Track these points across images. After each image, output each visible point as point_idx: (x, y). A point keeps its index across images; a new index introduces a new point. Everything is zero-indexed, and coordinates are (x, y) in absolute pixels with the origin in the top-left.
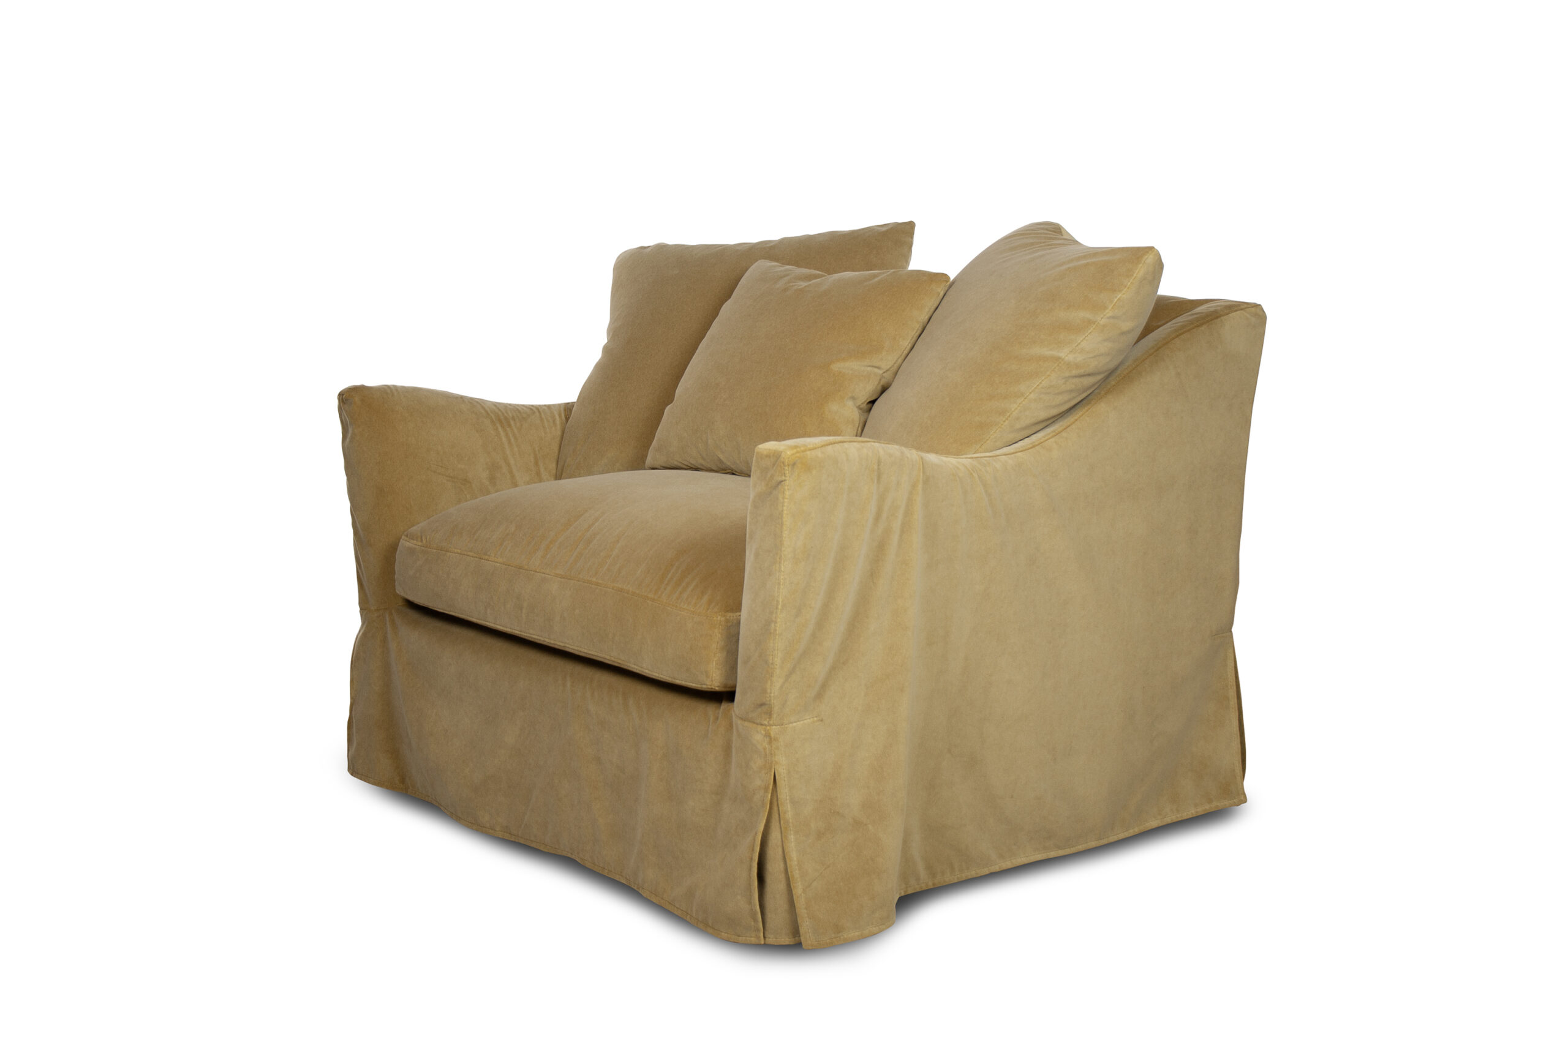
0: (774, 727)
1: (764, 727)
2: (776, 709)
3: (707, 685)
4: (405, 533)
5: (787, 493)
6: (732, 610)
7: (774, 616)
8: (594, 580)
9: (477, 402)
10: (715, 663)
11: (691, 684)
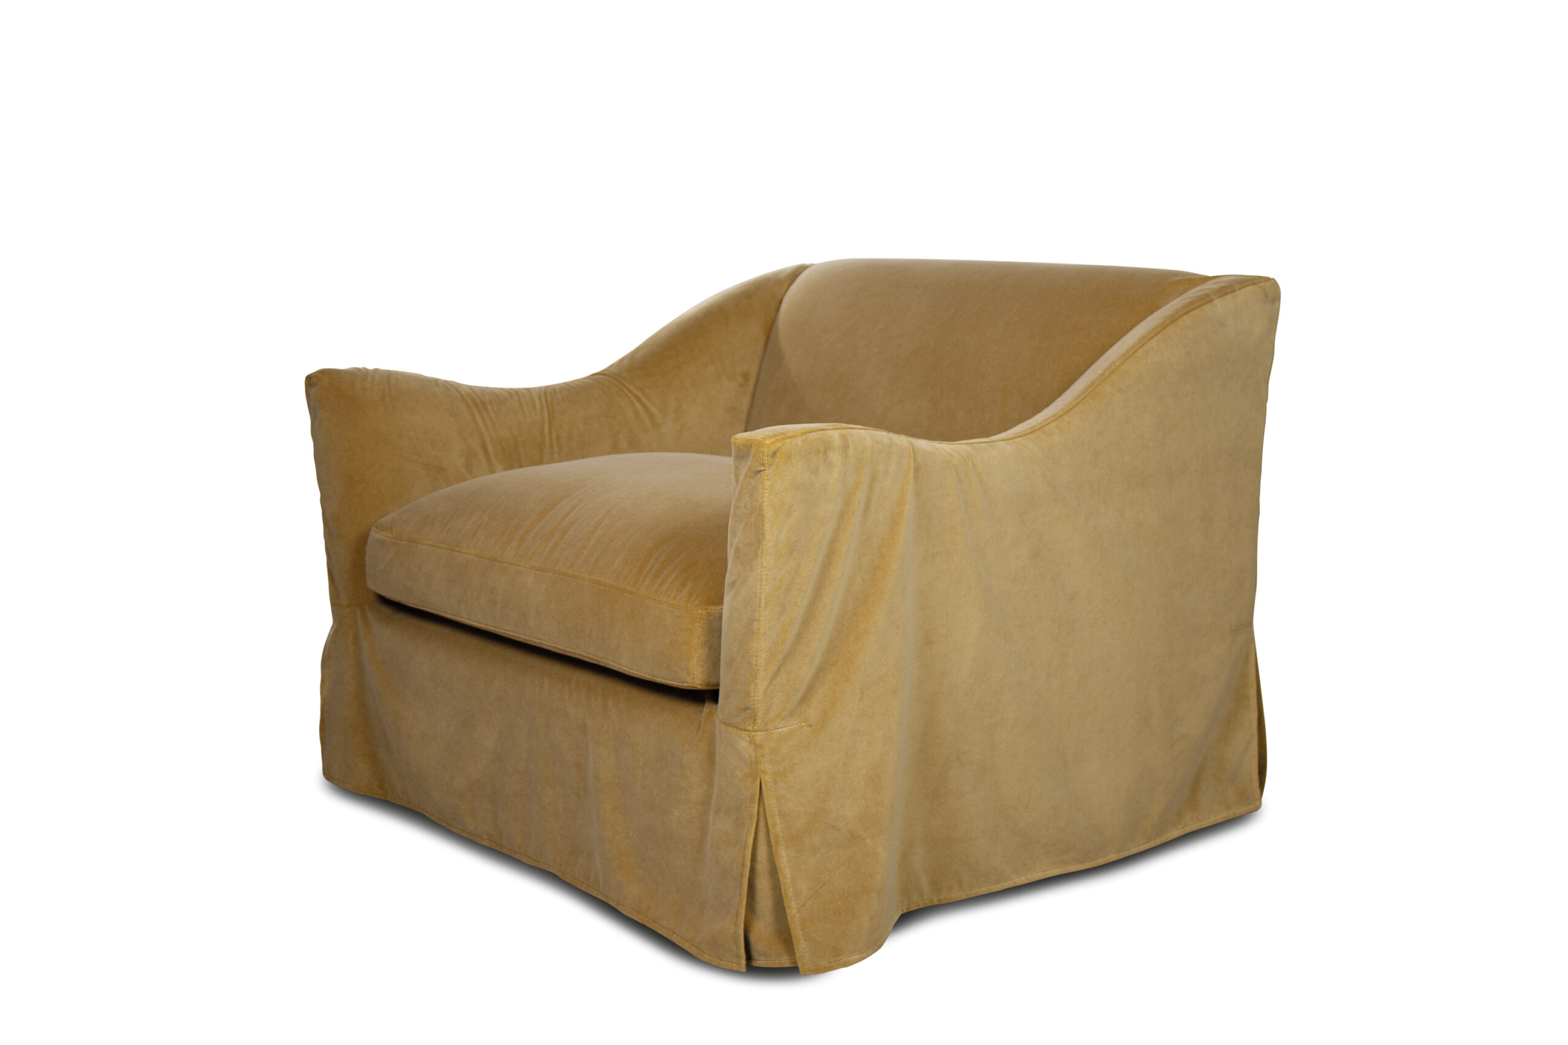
0: (759, 733)
1: (748, 733)
2: (760, 714)
3: (688, 683)
4: (376, 524)
5: (768, 483)
6: (713, 603)
7: (757, 614)
8: (570, 572)
9: (452, 385)
10: (696, 660)
11: (672, 682)
